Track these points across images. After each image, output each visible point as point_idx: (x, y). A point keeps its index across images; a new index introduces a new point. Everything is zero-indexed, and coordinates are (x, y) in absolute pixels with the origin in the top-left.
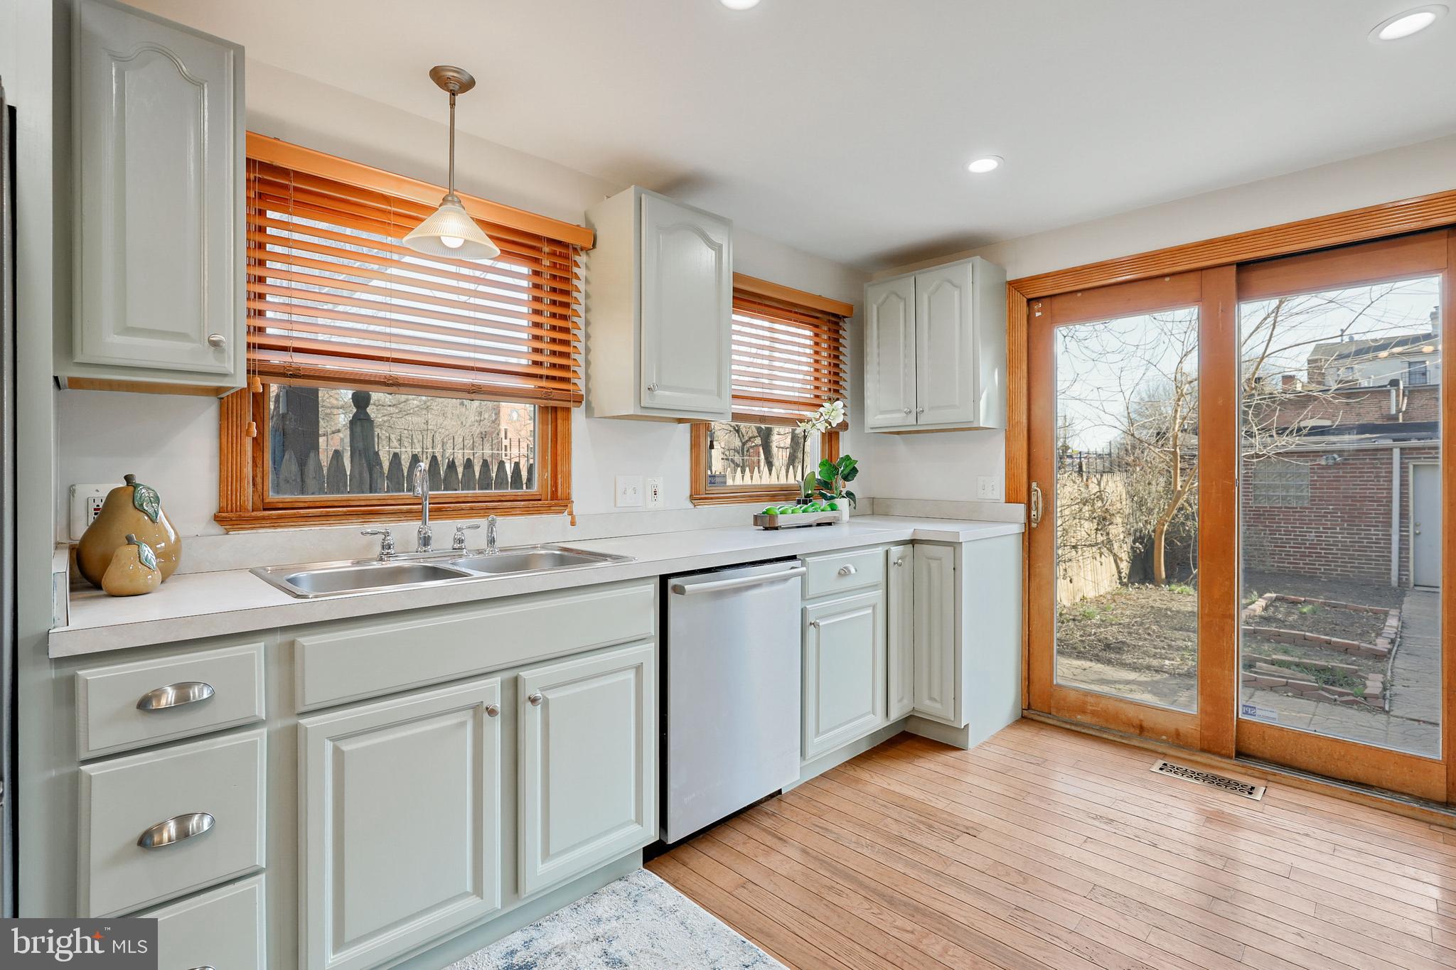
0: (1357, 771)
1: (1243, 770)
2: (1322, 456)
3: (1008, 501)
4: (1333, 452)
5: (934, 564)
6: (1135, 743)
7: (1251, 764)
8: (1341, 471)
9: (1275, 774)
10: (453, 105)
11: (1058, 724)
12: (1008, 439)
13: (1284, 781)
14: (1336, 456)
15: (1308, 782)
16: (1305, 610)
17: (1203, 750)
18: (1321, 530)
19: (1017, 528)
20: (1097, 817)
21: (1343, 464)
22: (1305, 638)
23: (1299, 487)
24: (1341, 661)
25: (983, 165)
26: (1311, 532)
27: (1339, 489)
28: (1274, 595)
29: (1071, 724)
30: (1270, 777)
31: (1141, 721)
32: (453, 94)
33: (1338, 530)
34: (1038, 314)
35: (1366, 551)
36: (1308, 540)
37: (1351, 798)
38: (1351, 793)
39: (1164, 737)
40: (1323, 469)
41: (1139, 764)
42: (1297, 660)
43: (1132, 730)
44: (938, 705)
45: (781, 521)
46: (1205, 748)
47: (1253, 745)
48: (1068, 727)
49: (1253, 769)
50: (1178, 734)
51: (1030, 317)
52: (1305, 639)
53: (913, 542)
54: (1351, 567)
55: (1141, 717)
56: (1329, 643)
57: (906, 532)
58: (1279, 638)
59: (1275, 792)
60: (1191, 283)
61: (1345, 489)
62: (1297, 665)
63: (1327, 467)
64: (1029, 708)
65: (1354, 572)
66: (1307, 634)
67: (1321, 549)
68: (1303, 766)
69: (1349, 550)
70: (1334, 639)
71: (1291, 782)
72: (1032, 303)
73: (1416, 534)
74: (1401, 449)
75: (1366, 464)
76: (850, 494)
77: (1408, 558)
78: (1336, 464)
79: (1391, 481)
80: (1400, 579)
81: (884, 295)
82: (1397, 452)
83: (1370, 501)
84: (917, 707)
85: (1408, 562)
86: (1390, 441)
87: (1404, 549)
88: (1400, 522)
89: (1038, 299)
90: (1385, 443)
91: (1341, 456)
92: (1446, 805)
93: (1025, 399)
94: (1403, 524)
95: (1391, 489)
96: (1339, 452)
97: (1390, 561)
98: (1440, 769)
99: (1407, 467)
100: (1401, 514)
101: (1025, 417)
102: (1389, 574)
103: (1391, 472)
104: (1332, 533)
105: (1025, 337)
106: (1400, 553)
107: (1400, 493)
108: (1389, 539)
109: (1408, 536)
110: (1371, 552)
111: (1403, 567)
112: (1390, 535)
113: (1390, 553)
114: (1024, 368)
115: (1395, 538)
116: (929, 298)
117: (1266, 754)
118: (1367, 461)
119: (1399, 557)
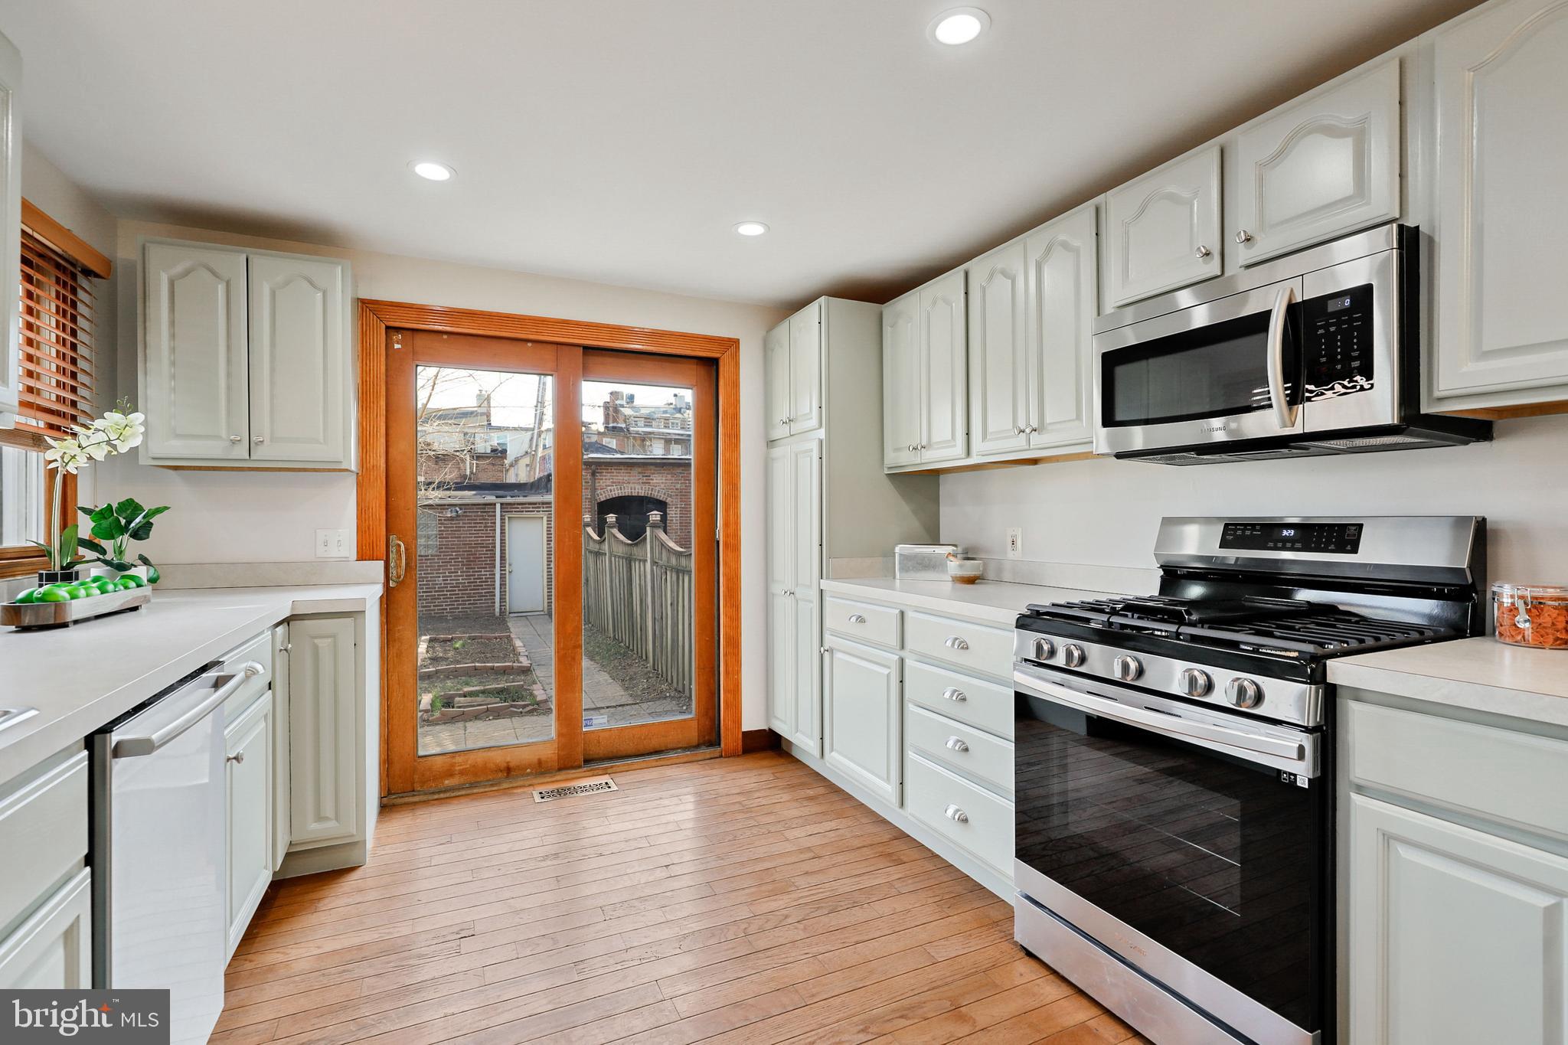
0: (655, 743)
1: (590, 773)
2: (448, 509)
3: (361, 557)
4: (455, 505)
5: (323, 643)
6: (504, 786)
7: (593, 766)
8: (461, 522)
9: (612, 767)
11: (425, 798)
12: (360, 486)
13: (618, 769)
14: (458, 509)
15: (632, 764)
16: (457, 646)
17: (560, 769)
18: (447, 574)
21: (463, 516)
22: (476, 668)
23: (428, 537)
24: (508, 681)
26: (439, 577)
27: (460, 537)
28: (428, 637)
29: (440, 792)
30: (609, 771)
31: (508, 762)
33: (459, 573)
34: (397, 346)
35: (478, 589)
36: (437, 584)
37: (658, 763)
38: (657, 760)
39: (529, 770)
40: (448, 520)
41: (522, 802)
42: (482, 688)
43: (500, 774)
44: (332, 824)
46: (562, 766)
47: (596, 750)
48: (436, 797)
49: (598, 769)
50: (541, 761)
51: (388, 347)
52: (476, 670)
53: (287, 621)
54: (469, 604)
55: (508, 759)
56: (492, 668)
58: (455, 674)
59: (621, 779)
60: (548, 353)
61: (464, 537)
62: (483, 692)
63: (452, 519)
64: (389, 793)
65: (470, 608)
66: (477, 664)
67: (447, 591)
68: (624, 754)
69: (467, 590)
71: (622, 769)
72: (392, 332)
73: (510, 572)
74: (502, 504)
75: (478, 516)
76: (145, 561)
77: (505, 591)
78: (458, 516)
79: (495, 530)
80: (501, 609)
81: (186, 264)
82: (498, 506)
83: (481, 547)
84: (296, 838)
85: (505, 595)
86: (494, 498)
87: (503, 585)
88: (501, 564)
89: (398, 329)
90: (490, 498)
91: (461, 509)
92: (697, 746)
93: (383, 440)
94: (503, 565)
95: (495, 537)
96: (461, 506)
97: (495, 595)
98: (695, 724)
99: (504, 519)
100: (501, 557)
101: (383, 460)
102: (494, 606)
103: (495, 523)
104: (455, 576)
105: (383, 368)
106: (501, 588)
107: (501, 540)
108: (494, 578)
109: (505, 574)
110: (482, 589)
111: (502, 599)
112: (494, 574)
113: (494, 588)
114: (383, 403)
115: (497, 577)
116: (273, 294)
117: (601, 753)
118: (479, 514)
119: (500, 592)
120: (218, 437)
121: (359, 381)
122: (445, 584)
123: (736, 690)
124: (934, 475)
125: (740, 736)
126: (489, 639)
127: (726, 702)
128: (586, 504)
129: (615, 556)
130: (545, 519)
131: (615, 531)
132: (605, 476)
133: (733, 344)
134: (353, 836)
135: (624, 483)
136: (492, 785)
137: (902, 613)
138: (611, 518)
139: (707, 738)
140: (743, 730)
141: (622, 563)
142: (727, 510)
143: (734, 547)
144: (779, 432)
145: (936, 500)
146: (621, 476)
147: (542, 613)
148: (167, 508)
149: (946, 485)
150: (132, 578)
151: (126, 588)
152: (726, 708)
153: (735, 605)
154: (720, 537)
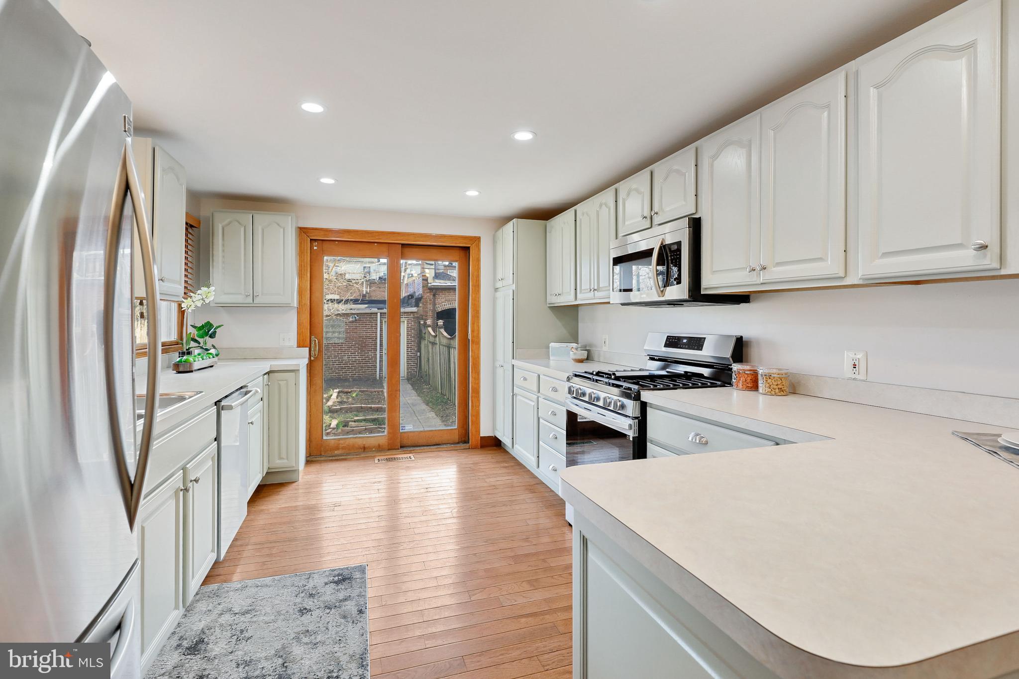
0: (436, 440)
1: (403, 452)
2: (350, 316)
3: (299, 346)
4: (355, 314)
5: (281, 383)
6: (362, 456)
7: (405, 449)
8: (358, 324)
9: (414, 450)
11: (326, 459)
12: (298, 313)
13: (417, 451)
14: (356, 316)
15: (424, 449)
16: (354, 395)
17: (389, 450)
18: (350, 354)
19: (306, 361)
20: (374, 483)
21: (359, 320)
22: (362, 408)
23: (340, 332)
24: (378, 415)
25: (327, 181)
26: (345, 356)
27: (357, 333)
28: (338, 390)
29: (333, 456)
30: (413, 452)
31: (364, 445)
33: (356, 354)
34: (315, 248)
35: (367, 363)
36: (344, 360)
37: (437, 450)
38: (436, 448)
39: (374, 449)
40: (350, 322)
41: (370, 462)
42: (364, 418)
43: (361, 450)
44: (285, 461)
45: (196, 366)
46: (390, 448)
47: (405, 442)
48: (331, 458)
49: (407, 451)
50: (379, 445)
51: (311, 248)
53: (268, 373)
54: (362, 372)
55: (364, 443)
56: (371, 408)
57: (266, 366)
58: (350, 410)
59: (417, 456)
60: (384, 248)
61: (359, 333)
62: (365, 420)
63: (352, 322)
64: (310, 455)
65: (362, 374)
66: (363, 405)
67: (350, 364)
68: (421, 445)
69: (360, 364)
70: (373, 406)
71: (419, 451)
72: (313, 242)
73: (385, 354)
74: (381, 313)
75: (368, 320)
76: (214, 347)
77: (382, 365)
78: (356, 320)
79: (377, 329)
80: (380, 375)
81: (228, 220)
82: (379, 314)
83: (369, 339)
84: (271, 467)
85: (382, 367)
87: (381, 361)
88: (380, 348)
89: (315, 240)
90: (375, 310)
91: (358, 316)
92: (458, 443)
93: (309, 292)
95: (377, 333)
96: (357, 314)
97: (376, 367)
98: (457, 432)
99: (382, 322)
100: (380, 344)
101: (309, 301)
102: (376, 374)
103: (377, 324)
104: (354, 355)
105: (309, 259)
106: (380, 363)
107: (380, 334)
108: (376, 357)
109: (382, 355)
110: (369, 363)
111: (381, 370)
112: (376, 355)
113: (376, 363)
114: (309, 275)
115: (378, 356)
116: (263, 230)
117: (410, 443)
118: (368, 319)
119: (380, 365)
120: (241, 294)
121: (299, 265)
122: (348, 360)
123: (477, 415)
124: (575, 308)
125: (479, 438)
126: (371, 392)
127: (472, 421)
128: (430, 313)
129: (442, 345)
130: (406, 322)
131: (443, 331)
132: (441, 296)
133: (477, 239)
134: (293, 467)
135: (452, 300)
136: (357, 455)
137: (539, 376)
138: (441, 322)
139: (463, 439)
140: (481, 436)
141: (446, 349)
142: (473, 324)
143: (478, 343)
144: (499, 284)
145: (576, 319)
146: (451, 296)
147: (404, 378)
148: (223, 325)
149: (582, 313)
150: (210, 354)
151: (209, 358)
152: (472, 424)
153: (477, 372)
154: (470, 337)
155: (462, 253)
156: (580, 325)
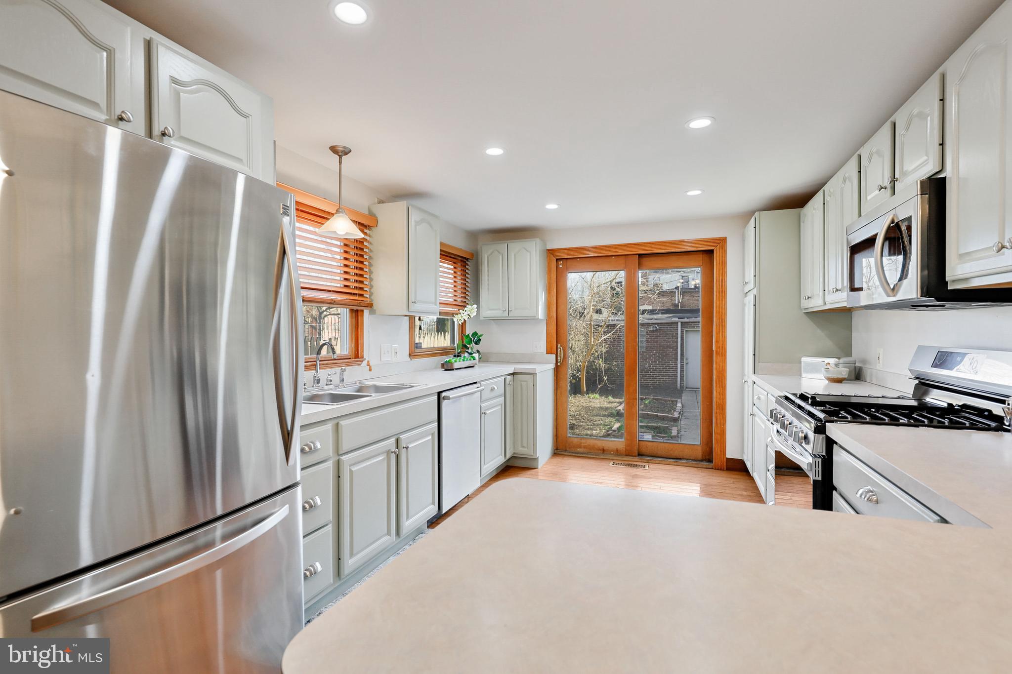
0: (677, 454)
1: (641, 461)
2: (651, 325)
3: (547, 353)
4: (655, 323)
5: (524, 384)
6: (601, 457)
7: (643, 458)
8: (658, 333)
9: (651, 460)
10: (340, 163)
11: (569, 454)
12: (547, 324)
13: (654, 462)
14: (657, 326)
16: (646, 402)
17: (626, 455)
18: (651, 363)
19: (552, 366)
20: (596, 483)
21: (660, 330)
22: (648, 415)
23: (642, 342)
24: (662, 424)
25: (552, 206)
26: (647, 364)
27: (658, 342)
29: (575, 453)
30: (650, 461)
31: (604, 447)
32: (340, 157)
33: (657, 363)
34: (561, 266)
35: (668, 373)
36: (645, 368)
37: (676, 464)
38: (675, 462)
39: (612, 453)
40: (651, 332)
41: (605, 464)
42: (646, 425)
43: (600, 451)
44: (526, 449)
45: (456, 366)
46: (628, 454)
47: (644, 450)
48: (574, 454)
50: (617, 450)
51: (557, 267)
53: (513, 374)
54: (663, 381)
56: (657, 416)
57: (511, 369)
59: (652, 466)
60: (622, 260)
61: (660, 342)
63: (653, 331)
64: (557, 449)
65: (663, 383)
66: (649, 413)
67: (651, 372)
68: (659, 456)
69: (661, 372)
70: (659, 414)
71: (657, 462)
72: (558, 261)
73: (686, 364)
74: (681, 323)
75: (668, 330)
76: (478, 351)
77: (684, 375)
78: (656, 330)
79: (677, 338)
80: (681, 385)
81: (492, 250)
82: (679, 324)
83: (670, 348)
84: (516, 452)
85: (684, 377)
86: (677, 319)
87: (682, 371)
88: (681, 358)
89: (561, 259)
90: (676, 319)
92: (702, 461)
93: (555, 306)
94: (682, 359)
95: (677, 342)
96: (658, 324)
97: (677, 377)
98: (700, 448)
99: (683, 332)
100: (681, 354)
101: (555, 314)
102: (677, 383)
103: (677, 334)
104: (655, 364)
105: (555, 276)
106: (681, 373)
107: (681, 344)
108: (677, 366)
109: (684, 365)
110: (670, 373)
111: (682, 379)
112: (677, 364)
113: (677, 373)
114: (555, 290)
115: (679, 366)
116: (515, 255)
117: (648, 453)
118: (669, 328)
119: (681, 375)
120: (499, 309)
121: (547, 282)
123: (723, 433)
124: (846, 313)
125: (725, 460)
127: (716, 439)
133: (722, 242)
134: (532, 456)
136: (596, 455)
137: (768, 395)
139: (707, 457)
140: (727, 457)
142: (718, 334)
143: (723, 353)
145: (849, 328)
148: (482, 335)
149: (856, 315)
150: (473, 357)
151: (470, 360)
152: (716, 443)
153: (723, 387)
154: (714, 349)
155: (706, 257)
156: (854, 334)
